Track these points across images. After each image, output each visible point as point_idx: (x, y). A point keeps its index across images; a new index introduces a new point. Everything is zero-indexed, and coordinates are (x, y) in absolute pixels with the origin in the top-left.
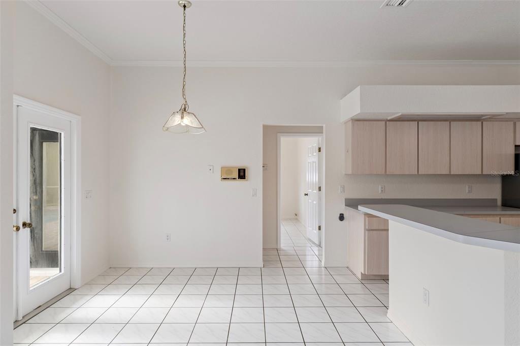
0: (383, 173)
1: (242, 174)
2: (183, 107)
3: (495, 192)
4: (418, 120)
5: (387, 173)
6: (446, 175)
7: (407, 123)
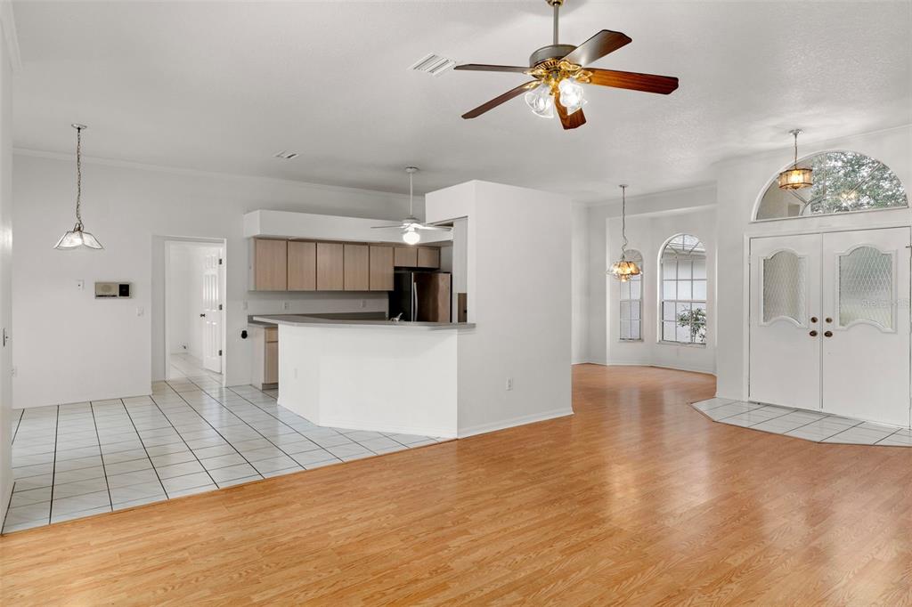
0: (285, 289)
1: (124, 290)
2: (78, 226)
3: (383, 305)
4: (317, 242)
5: (289, 289)
6: (341, 291)
7: (306, 244)
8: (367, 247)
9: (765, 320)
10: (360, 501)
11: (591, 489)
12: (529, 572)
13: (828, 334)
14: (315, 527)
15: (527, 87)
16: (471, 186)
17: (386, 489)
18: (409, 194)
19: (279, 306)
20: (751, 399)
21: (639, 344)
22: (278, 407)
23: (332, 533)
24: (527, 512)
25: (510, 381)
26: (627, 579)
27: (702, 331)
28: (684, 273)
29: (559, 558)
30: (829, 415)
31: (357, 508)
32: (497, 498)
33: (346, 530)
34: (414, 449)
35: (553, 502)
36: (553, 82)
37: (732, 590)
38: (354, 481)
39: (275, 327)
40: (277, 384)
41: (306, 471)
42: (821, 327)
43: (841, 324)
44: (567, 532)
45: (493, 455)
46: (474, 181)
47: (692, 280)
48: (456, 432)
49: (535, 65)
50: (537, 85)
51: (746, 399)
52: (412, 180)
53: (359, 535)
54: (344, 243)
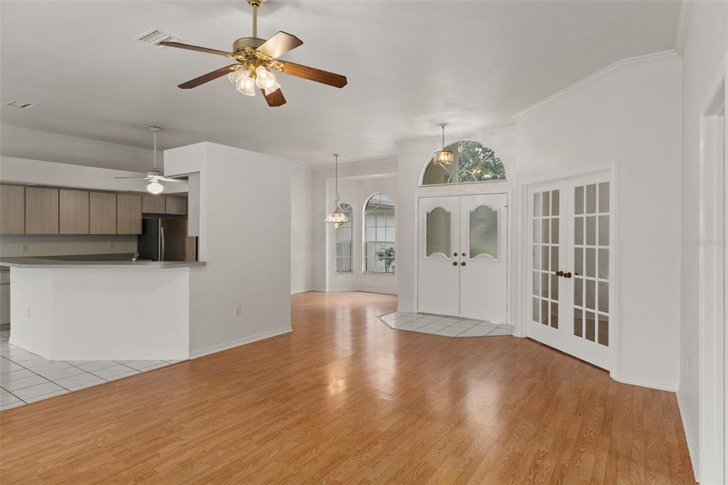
0: (22, 233)
4: (59, 188)
5: (27, 233)
6: (87, 235)
7: (47, 190)
8: (114, 195)
9: (427, 255)
10: (80, 426)
11: (293, 389)
12: (227, 463)
13: (464, 264)
14: (24, 457)
15: (232, 68)
16: (203, 146)
17: (108, 412)
18: (153, 149)
19: (18, 249)
20: (419, 311)
21: (349, 275)
22: (10, 346)
23: (42, 461)
24: (236, 414)
25: (237, 309)
26: (304, 455)
27: (393, 263)
28: (381, 222)
29: (254, 448)
30: (464, 319)
31: (77, 432)
32: (213, 406)
33: (58, 455)
34: (146, 373)
35: (259, 403)
36: (252, 67)
37: (377, 449)
38: (77, 408)
39: (7, 270)
40: (9, 324)
41: (27, 405)
42: (459, 259)
43: (471, 257)
44: (266, 425)
45: (218, 370)
46: (205, 143)
47: (376, 227)
48: (188, 354)
49: (237, 51)
50: (240, 68)
51: (416, 311)
52: (155, 138)
53: (71, 458)
54: (89, 191)
